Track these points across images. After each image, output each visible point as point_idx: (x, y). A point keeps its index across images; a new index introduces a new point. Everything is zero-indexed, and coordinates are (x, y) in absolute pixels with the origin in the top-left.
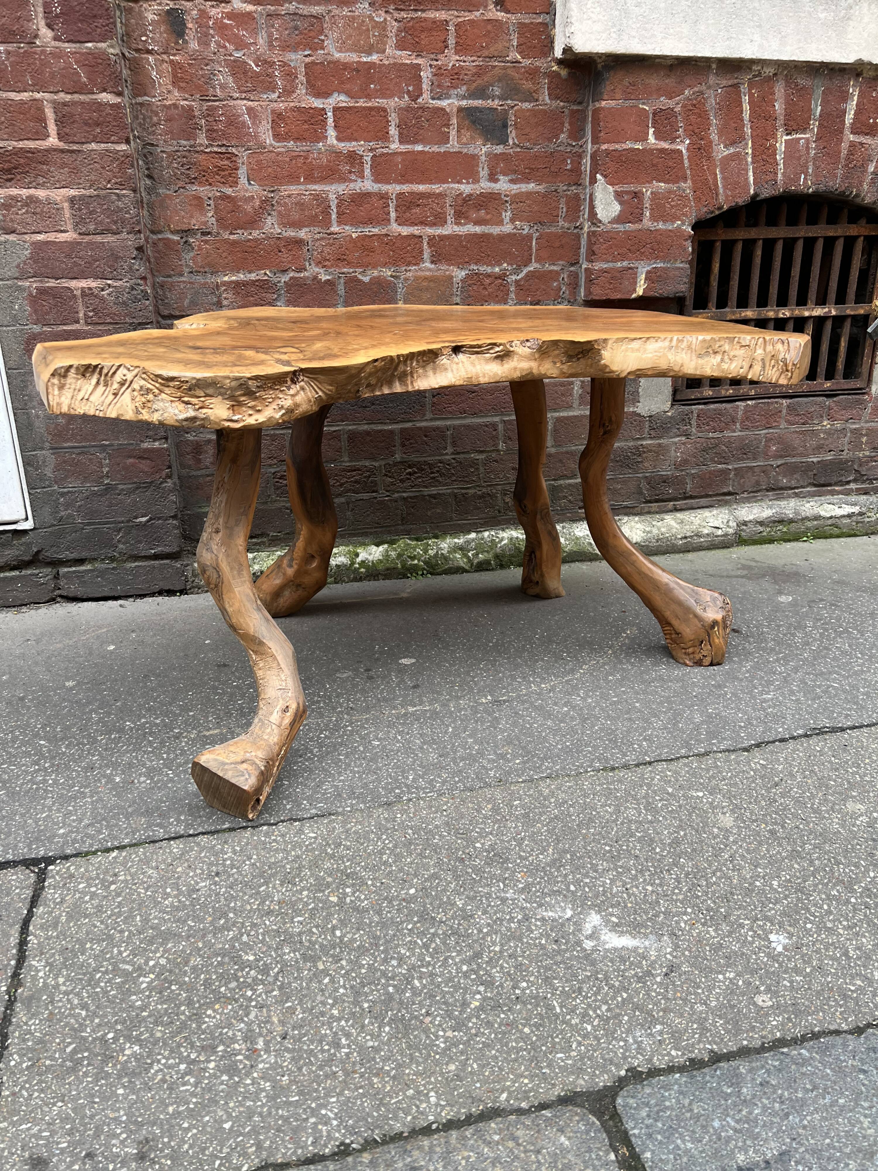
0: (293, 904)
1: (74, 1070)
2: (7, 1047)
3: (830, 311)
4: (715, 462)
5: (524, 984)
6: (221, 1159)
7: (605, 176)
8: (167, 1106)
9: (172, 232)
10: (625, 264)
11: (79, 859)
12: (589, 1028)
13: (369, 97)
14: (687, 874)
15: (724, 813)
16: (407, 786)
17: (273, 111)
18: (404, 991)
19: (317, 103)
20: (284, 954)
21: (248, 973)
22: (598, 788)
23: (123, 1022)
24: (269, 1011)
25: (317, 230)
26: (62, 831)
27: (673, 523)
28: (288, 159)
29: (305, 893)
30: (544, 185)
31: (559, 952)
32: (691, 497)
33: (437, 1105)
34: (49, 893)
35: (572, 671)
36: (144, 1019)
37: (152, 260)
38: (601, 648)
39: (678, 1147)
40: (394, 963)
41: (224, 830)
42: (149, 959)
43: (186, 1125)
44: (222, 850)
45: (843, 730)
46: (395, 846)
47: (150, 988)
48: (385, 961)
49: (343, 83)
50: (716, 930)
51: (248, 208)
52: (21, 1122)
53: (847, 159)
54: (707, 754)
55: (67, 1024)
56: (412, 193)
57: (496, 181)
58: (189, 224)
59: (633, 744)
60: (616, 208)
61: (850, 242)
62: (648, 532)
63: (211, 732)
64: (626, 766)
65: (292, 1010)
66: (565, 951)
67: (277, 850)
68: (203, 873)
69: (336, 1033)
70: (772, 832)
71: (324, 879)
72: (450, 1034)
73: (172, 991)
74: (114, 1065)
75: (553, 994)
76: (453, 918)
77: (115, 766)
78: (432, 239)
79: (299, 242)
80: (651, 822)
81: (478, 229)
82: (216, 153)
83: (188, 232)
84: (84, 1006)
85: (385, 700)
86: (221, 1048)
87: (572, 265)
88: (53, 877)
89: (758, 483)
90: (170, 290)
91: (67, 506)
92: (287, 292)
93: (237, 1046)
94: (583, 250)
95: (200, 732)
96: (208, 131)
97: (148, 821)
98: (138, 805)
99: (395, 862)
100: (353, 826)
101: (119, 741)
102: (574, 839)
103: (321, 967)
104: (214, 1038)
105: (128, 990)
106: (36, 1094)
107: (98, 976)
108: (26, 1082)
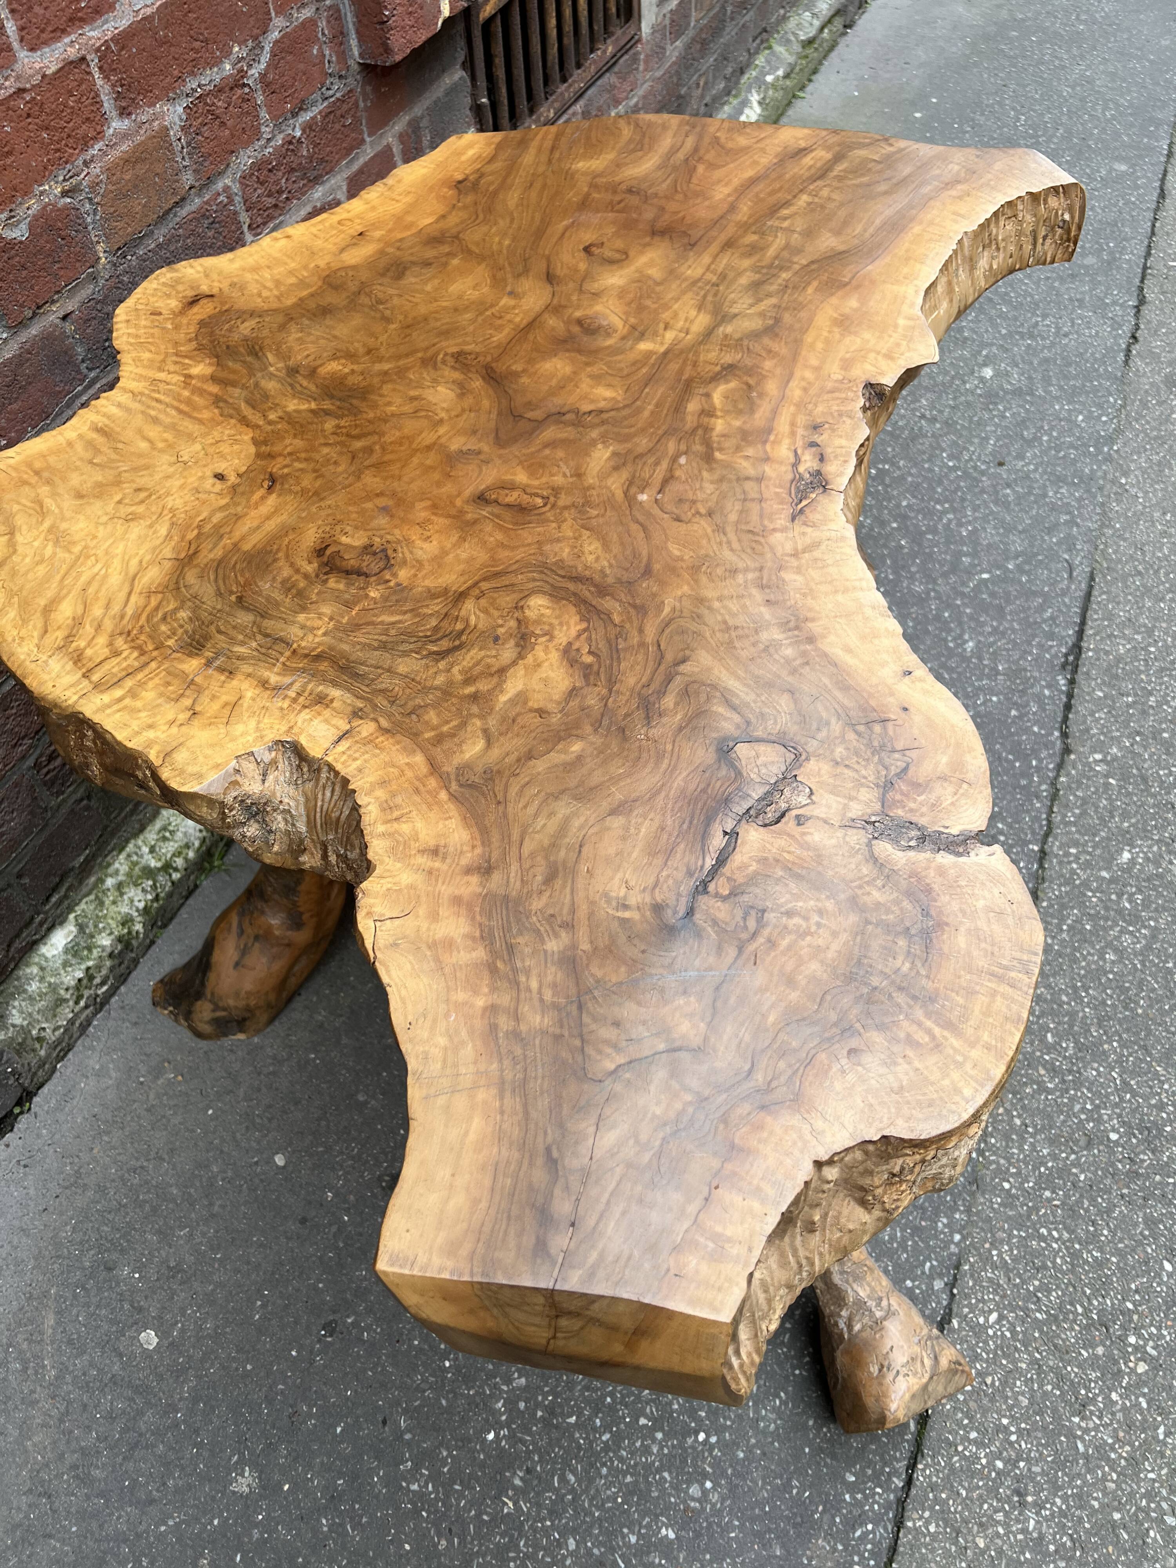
0: (1130, 1424)
29: (1114, 1396)
44: (965, 1458)
45: (1078, 646)
46: (1071, 1232)
54: (1054, 789)
67: (1004, 1383)
68: (1007, 1514)
71: (1097, 1357)
77: (620, 1519)
78: (105, 56)
80: (1154, 937)
97: (829, 1535)
98: (770, 1531)
99: (1101, 1250)
100: (1000, 1255)
101: (539, 1478)
102: (1149, 1033)
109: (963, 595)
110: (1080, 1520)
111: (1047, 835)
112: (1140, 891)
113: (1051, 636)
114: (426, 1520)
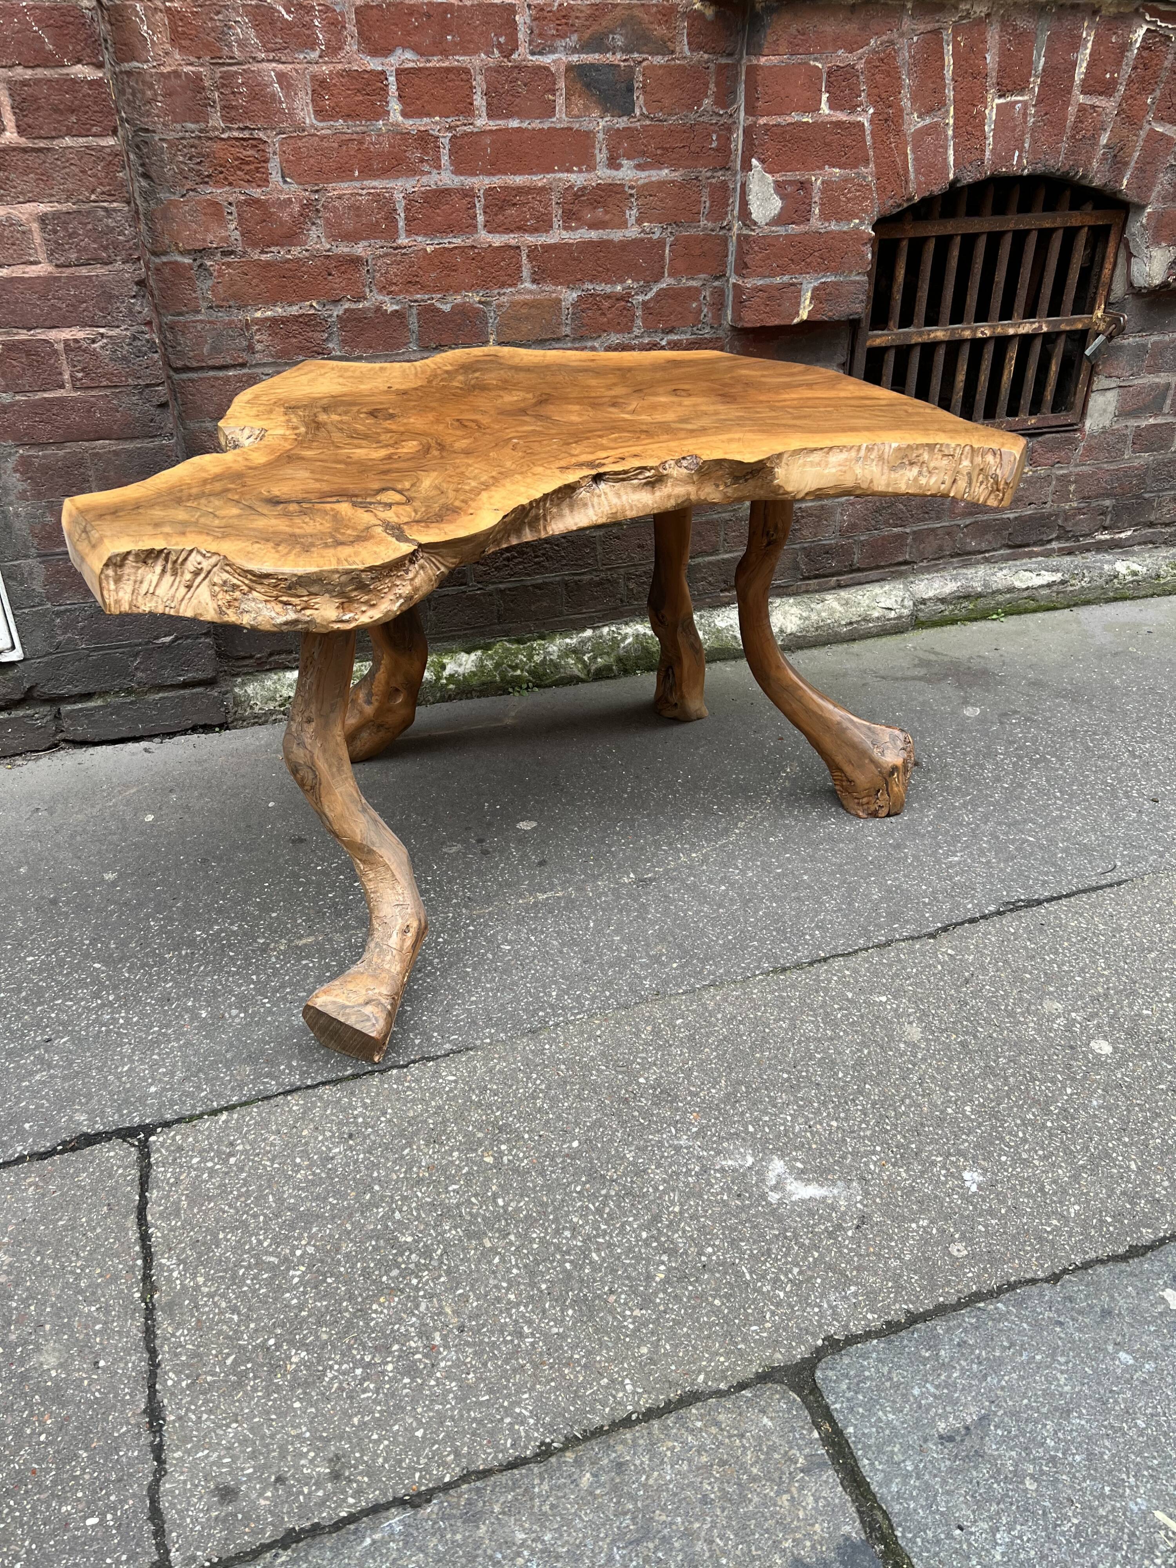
0: (444, 1169)
1: (239, 1385)
2: (159, 1365)
3: (1040, 327)
4: (890, 525)
5: (710, 1250)
6: (421, 1470)
7: (762, 161)
8: (351, 1417)
9: (181, 253)
10: (786, 278)
11: (183, 1126)
12: (782, 1294)
13: (445, 53)
14: (874, 1103)
15: (910, 1023)
16: (552, 1006)
17: (314, 77)
18: (582, 1268)
19: (374, 64)
20: (445, 1232)
21: (409, 1257)
22: (769, 997)
23: (283, 1325)
24: (440, 1300)
25: (380, 243)
26: (153, 1089)
27: (835, 605)
28: (336, 145)
29: (456, 1154)
30: (681, 171)
31: (743, 1208)
32: (859, 570)
33: (634, 1393)
34: (158, 1172)
35: (726, 832)
36: (304, 1319)
37: (156, 292)
38: (758, 796)
39: (879, 1420)
40: (567, 1234)
41: (347, 1078)
42: (294, 1248)
43: (375, 1437)
44: (350, 1103)
45: (1039, 903)
46: (549, 1087)
47: (304, 1283)
48: (557, 1232)
49: (409, 34)
50: (906, 1171)
51: (285, 216)
52: (197, 1448)
53: (1075, 128)
54: (888, 944)
55: (220, 1332)
56: (505, 188)
57: (618, 167)
58: (204, 240)
59: (804, 934)
60: (776, 204)
61: (1070, 234)
62: (806, 618)
63: (304, 941)
64: (798, 966)
65: (465, 1298)
66: (749, 1207)
67: (413, 1100)
68: (333, 1136)
69: (516, 1321)
70: (964, 1044)
71: (474, 1135)
72: (637, 1313)
73: (329, 1285)
74: (284, 1375)
75: (741, 1259)
76: (625, 1175)
77: (196, 994)
78: (533, 250)
79: (355, 262)
80: (831, 1039)
81: (593, 235)
82: (236, 139)
83: (203, 252)
84: (235, 1310)
85: (508, 885)
86: (396, 1347)
87: (717, 278)
88: (158, 1151)
89: (941, 549)
90: (183, 333)
91: (65, 628)
92: (341, 329)
93: (413, 1344)
94: (731, 258)
95: (290, 941)
96: (224, 108)
97: (255, 1070)
98: (237, 1048)
99: (551, 1107)
100: (496, 1064)
101: (192, 958)
102: (747, 1066)
103: (488, 1245)
104: (386, 1336)
105: (279, 1286)
106: (205, 1416)
107: (241, 1272)
108: (190, 1403)
109: (996, 838)
110: (359, 1171)
111: (842, 955)
112: (861, 1016)
113: (1027, 888)
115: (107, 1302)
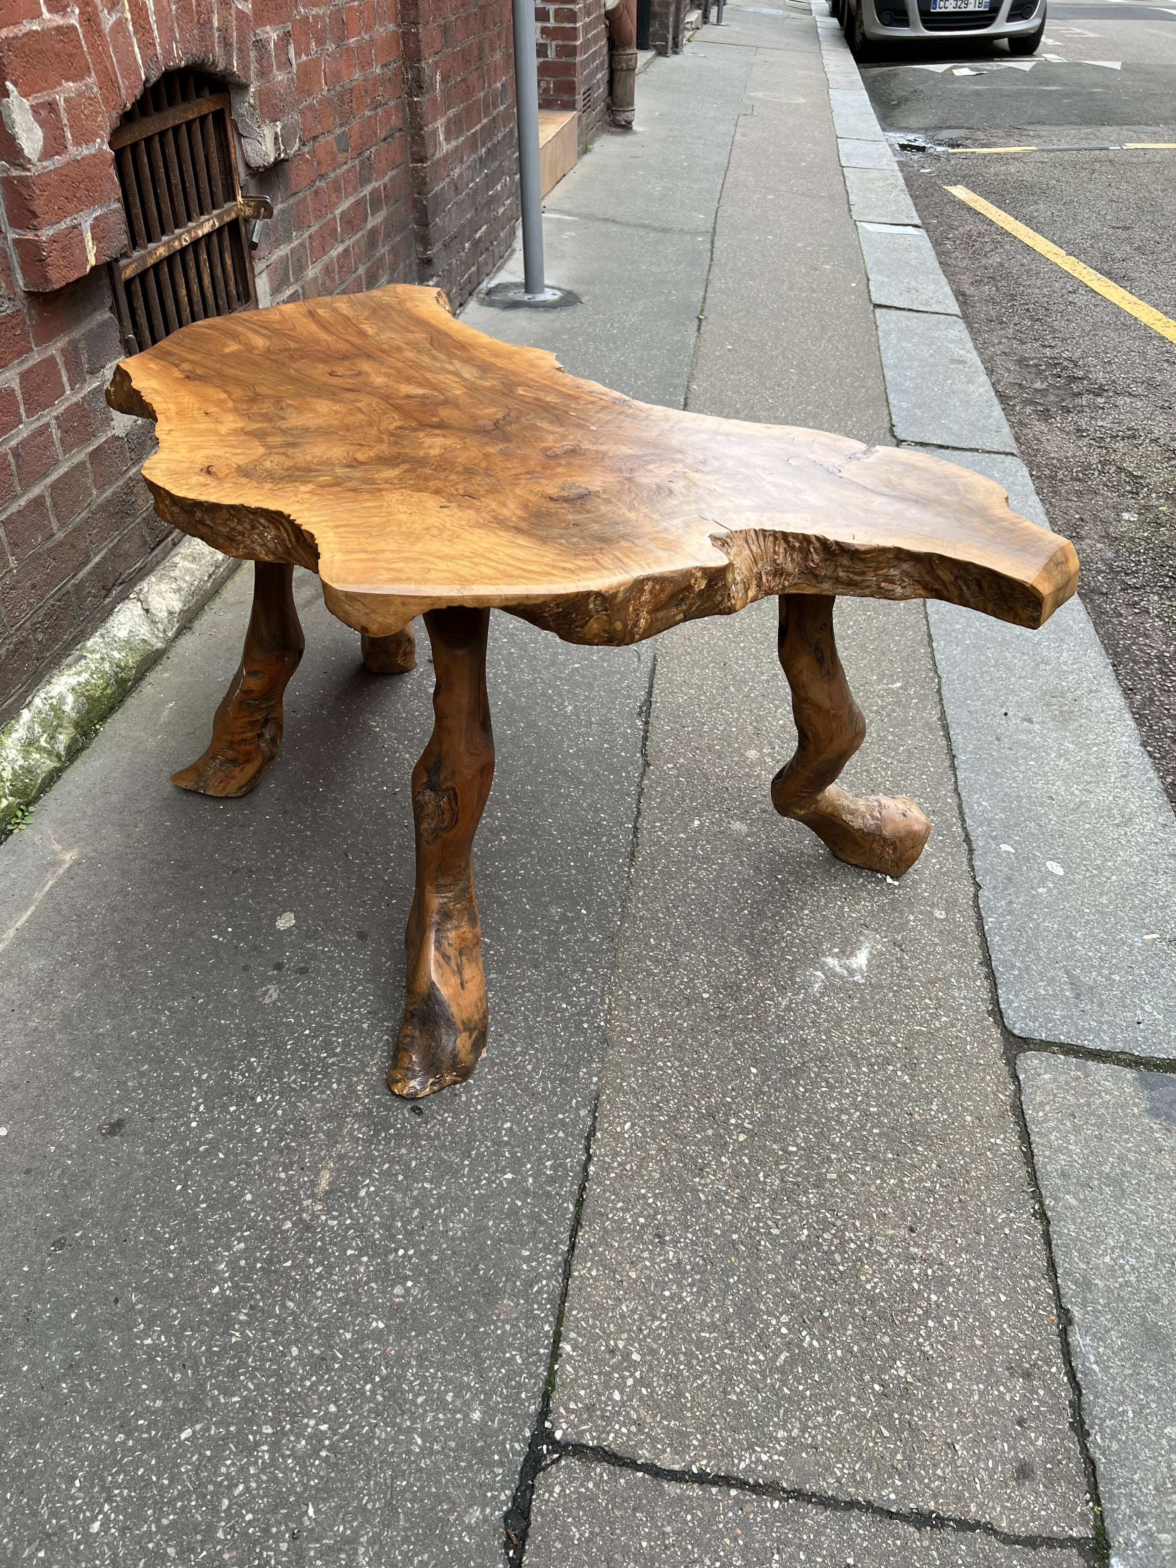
0: (737, 1175)
1: (914, 1430)
2: (869, 1502)
5: (893, 1038)
6: (1038, 1308)
7: (15, 83)
8: (974, 1346)
10: (68, 221)
11: (556, 1396)
12: (946, 1019)
15: (729, 823)
16: (580, 1014)
18: (882, 1123)
20: (808, 1202)
21: (825, 1240)
22: (658, 878)
23: (863, 1372)
24: (878, 1234)
26: (476, 1416)
27: (186, 564)
29: (723, 1159)
31: (862, 1001)
33: (1004, 1140)
34: (613, 1441)
36: (862, 1351)
39: (1058, 1020)
40: (844, 1117)
41: (579, 1212)
42: (777, 1333)
43: (998, 1332)
44: (615, 1221)
45: (649, 701)
46: (679, 1060)
47: (821, 1338)
48: (840, 1123)
50: (865, 901)
52: (970, 1488)
53: (198, 12)
54: (640, 788)
55: (851, 1432)
59: (599, 823)
60: (39, 134)
61: (203, 123)
62: (178, 590)
63: (324, 1182)
64: (633, 844)
65: (882, 1215)
66: (863, 996)
67: (640, 1167)
68: (651, 1252)
69: (917, 1188)
71: (708, 1137)
72: (934, 1107)
73: (831, 1316)
74: (917, 1388)
75: (907, 1025)
76: (802, 1053)
80: (722, 869)
84: (829, 1411)
86: (915, 1285)
88: (579, 1434)
93: (916, 1271)
97: (513, 1296)
98: (464, 1304)
99: (704, 1068)
100: (629, 1085)
101: (262, 1311)
102: (725, 928)
103: (834, 1176)
104: (902, 1290)
105: (816, 1360)
106: (939, 1472)
107: (786, 1391)
108: (921, 1482)
109: (561, 679)
110: (708, 1244)
111: (637, 817)
112: (708, 842)
113: (629, 697)
114: (161, 1363)
115: (773, 1540)
